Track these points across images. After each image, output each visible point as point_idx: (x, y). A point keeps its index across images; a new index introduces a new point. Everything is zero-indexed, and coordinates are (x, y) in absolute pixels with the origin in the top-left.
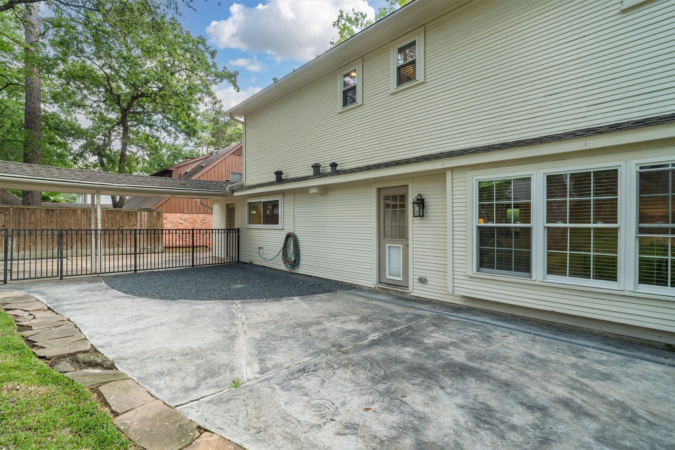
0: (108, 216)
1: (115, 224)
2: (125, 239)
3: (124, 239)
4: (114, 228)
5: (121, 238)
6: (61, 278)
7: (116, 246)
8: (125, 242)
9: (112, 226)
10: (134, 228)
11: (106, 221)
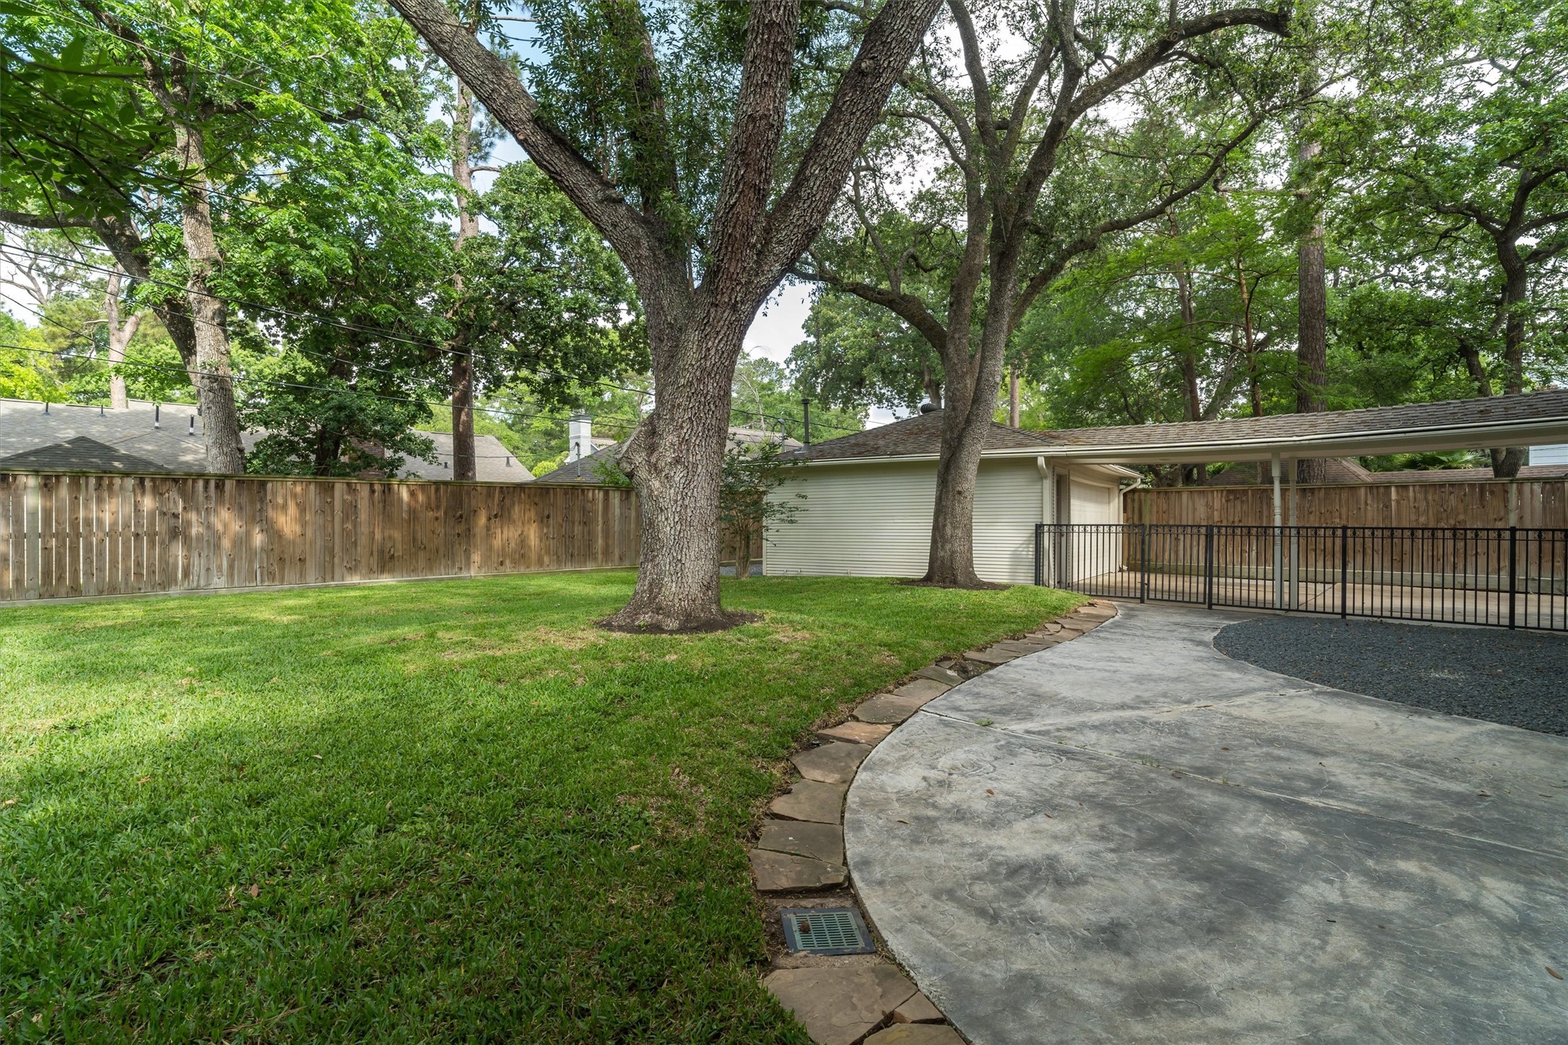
0: (1426, 498)
1: (1444, 516)
2: (1471, 552)
3: (1469, 552)
4: (1442, 525)
5: (1462, 551)
6: (1210, 608)
7: (1449, 568)
8: (1471, 560)
9: (1438, 521)
10: (1500, 525)
11: (1422, 509)
